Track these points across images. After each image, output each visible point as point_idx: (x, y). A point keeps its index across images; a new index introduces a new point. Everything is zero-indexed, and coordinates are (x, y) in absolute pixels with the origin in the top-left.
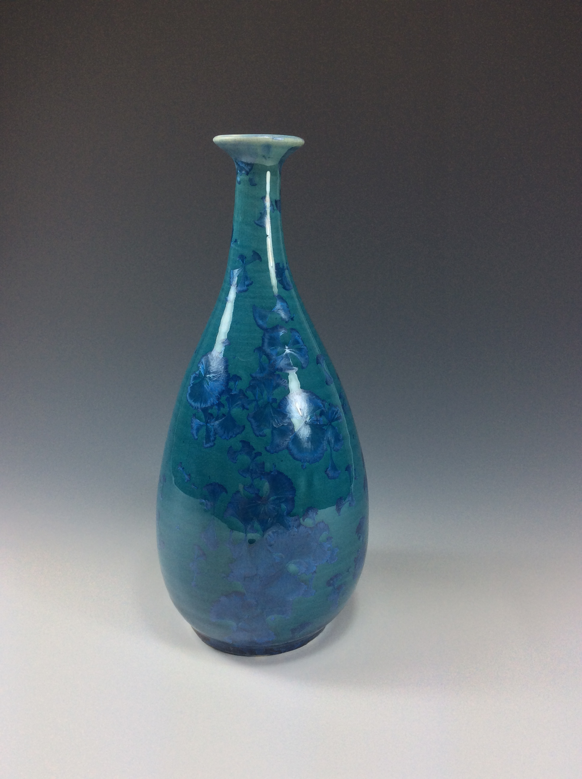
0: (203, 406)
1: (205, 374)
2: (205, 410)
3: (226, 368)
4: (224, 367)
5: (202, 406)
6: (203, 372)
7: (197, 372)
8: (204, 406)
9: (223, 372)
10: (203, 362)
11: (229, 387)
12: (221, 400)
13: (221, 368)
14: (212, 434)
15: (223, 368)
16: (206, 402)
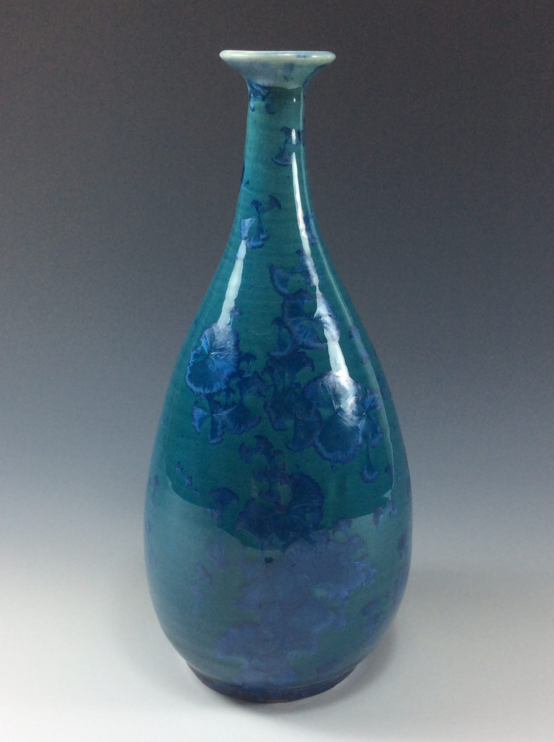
0: (207, 391)
1: (210, 352)
2: (209, 397)
3: (237, 344)
4: (234, 343)
5: (205, 392)
6: (206, 348)
7: (199, 349)
8: (209, 392)
9: (233, 349)
10: (206, 336)
11: (239, 368)
12: (230, 385)
13: (230, 344)
14: (219, 427)
15: (232, 344)
16: (211, 387)
